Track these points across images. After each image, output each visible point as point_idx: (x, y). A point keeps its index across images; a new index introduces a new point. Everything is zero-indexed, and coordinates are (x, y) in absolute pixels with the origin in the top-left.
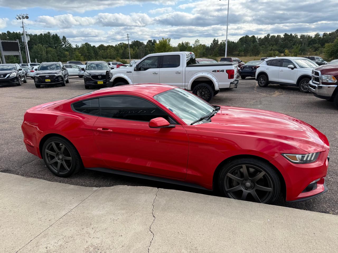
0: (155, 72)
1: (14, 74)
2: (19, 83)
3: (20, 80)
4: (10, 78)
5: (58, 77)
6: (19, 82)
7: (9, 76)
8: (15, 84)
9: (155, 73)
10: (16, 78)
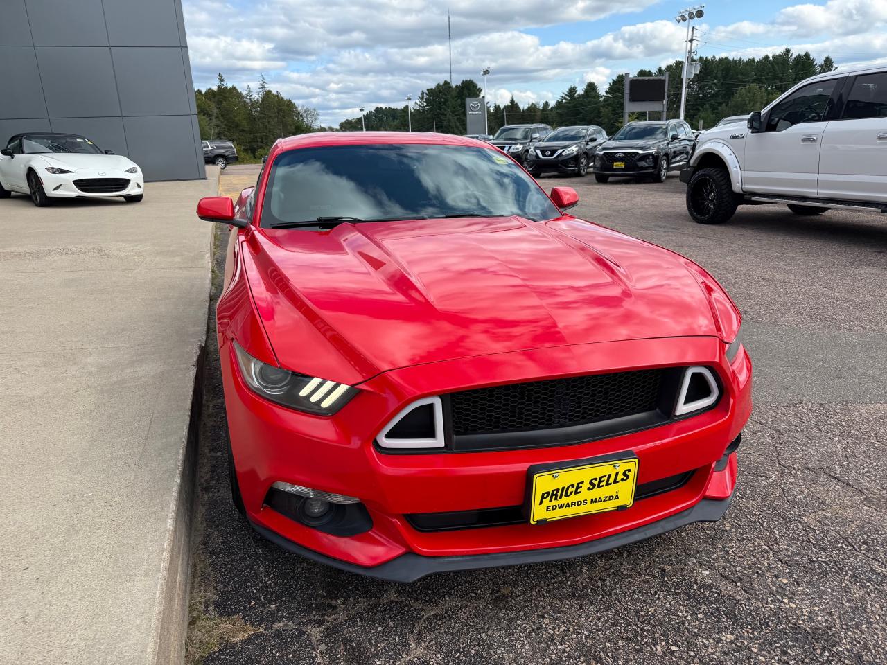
0: (811, 136)
1: (574, 149)
2: (579, 170)
3: (585, 163)
4: (560, 158)
5: (644, 157)
6: (579, 167)
7: (561, 153)
8: (569, 172)
9: (808, 139)
10: (576, 159)
